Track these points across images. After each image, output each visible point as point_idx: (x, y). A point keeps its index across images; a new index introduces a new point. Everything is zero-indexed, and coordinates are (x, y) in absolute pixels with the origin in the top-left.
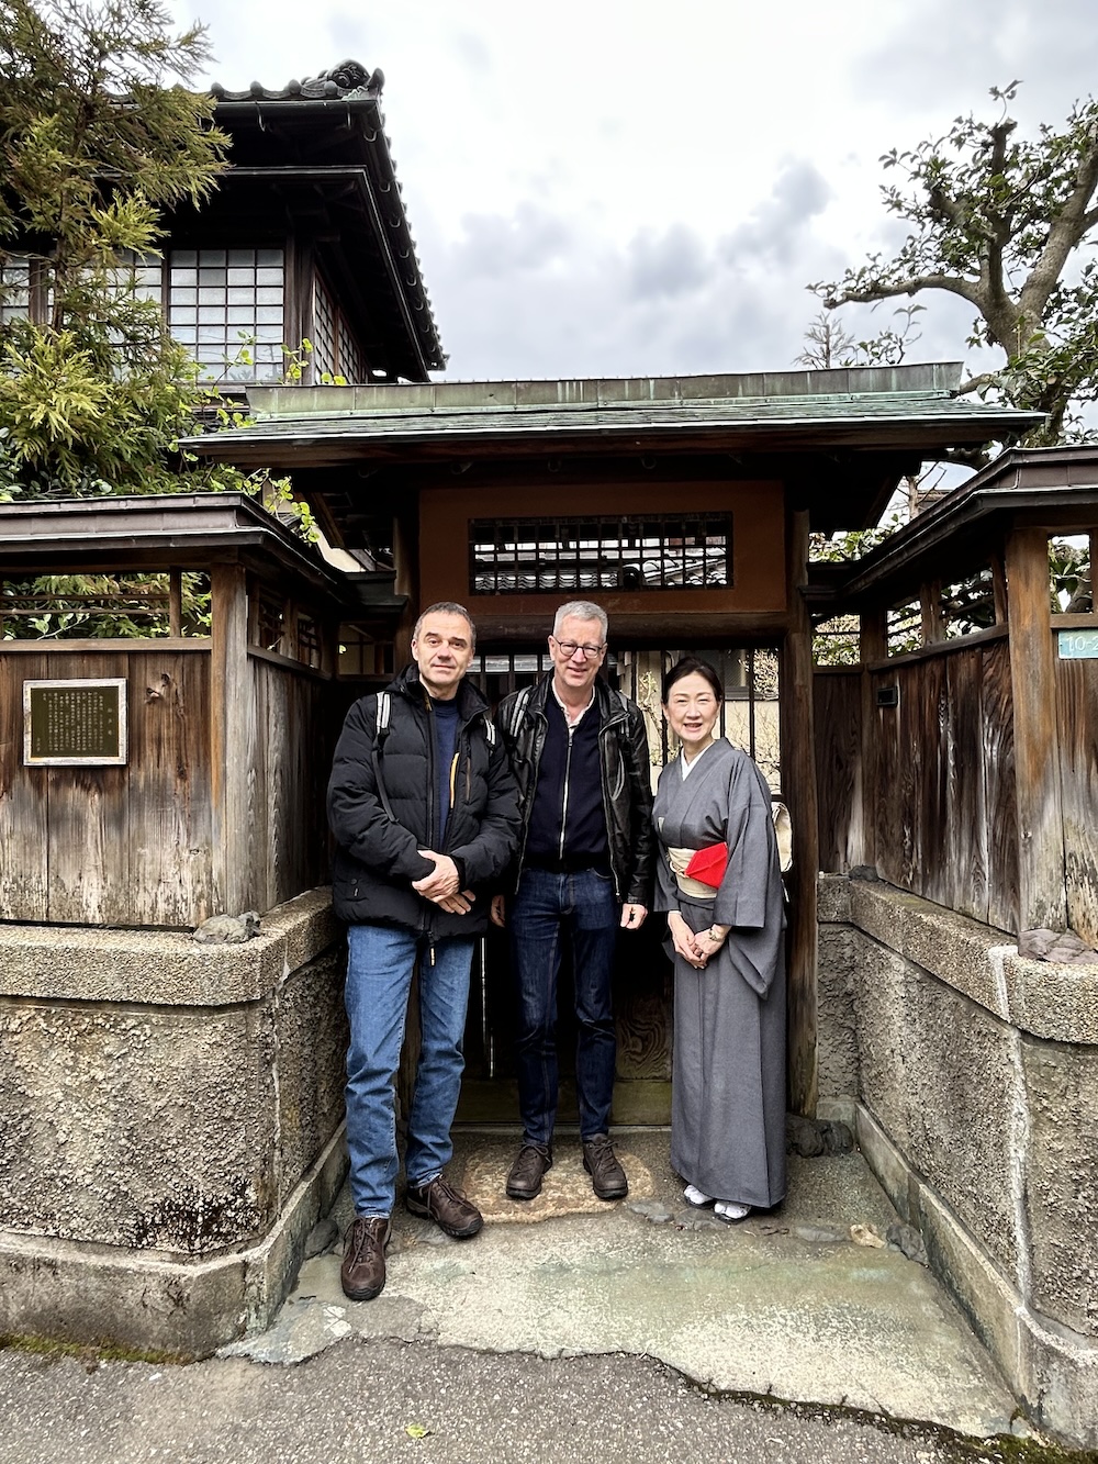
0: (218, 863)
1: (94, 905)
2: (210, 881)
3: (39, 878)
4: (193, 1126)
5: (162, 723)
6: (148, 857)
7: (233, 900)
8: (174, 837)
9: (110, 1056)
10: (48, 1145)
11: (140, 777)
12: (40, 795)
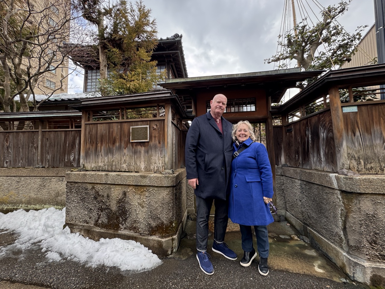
0: (167, 159)
1: (143, 168)
2: (165, 163)
3: (133, 163)
4: (163, 210)
5: (155, 133)
6: (153, 159)
7: (169, 166)
8: (158, 155)
9: (147, 196)
10: (135, 214)
11: (151, 144)
12: (133, 148)
